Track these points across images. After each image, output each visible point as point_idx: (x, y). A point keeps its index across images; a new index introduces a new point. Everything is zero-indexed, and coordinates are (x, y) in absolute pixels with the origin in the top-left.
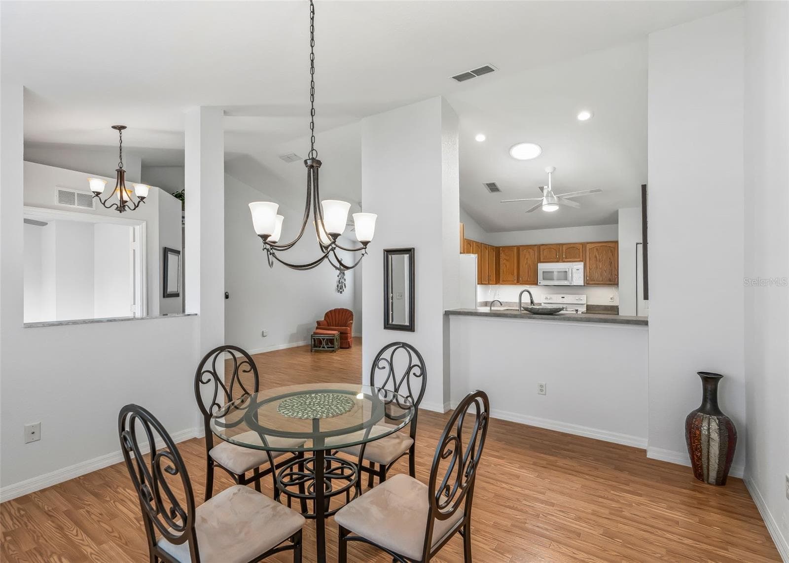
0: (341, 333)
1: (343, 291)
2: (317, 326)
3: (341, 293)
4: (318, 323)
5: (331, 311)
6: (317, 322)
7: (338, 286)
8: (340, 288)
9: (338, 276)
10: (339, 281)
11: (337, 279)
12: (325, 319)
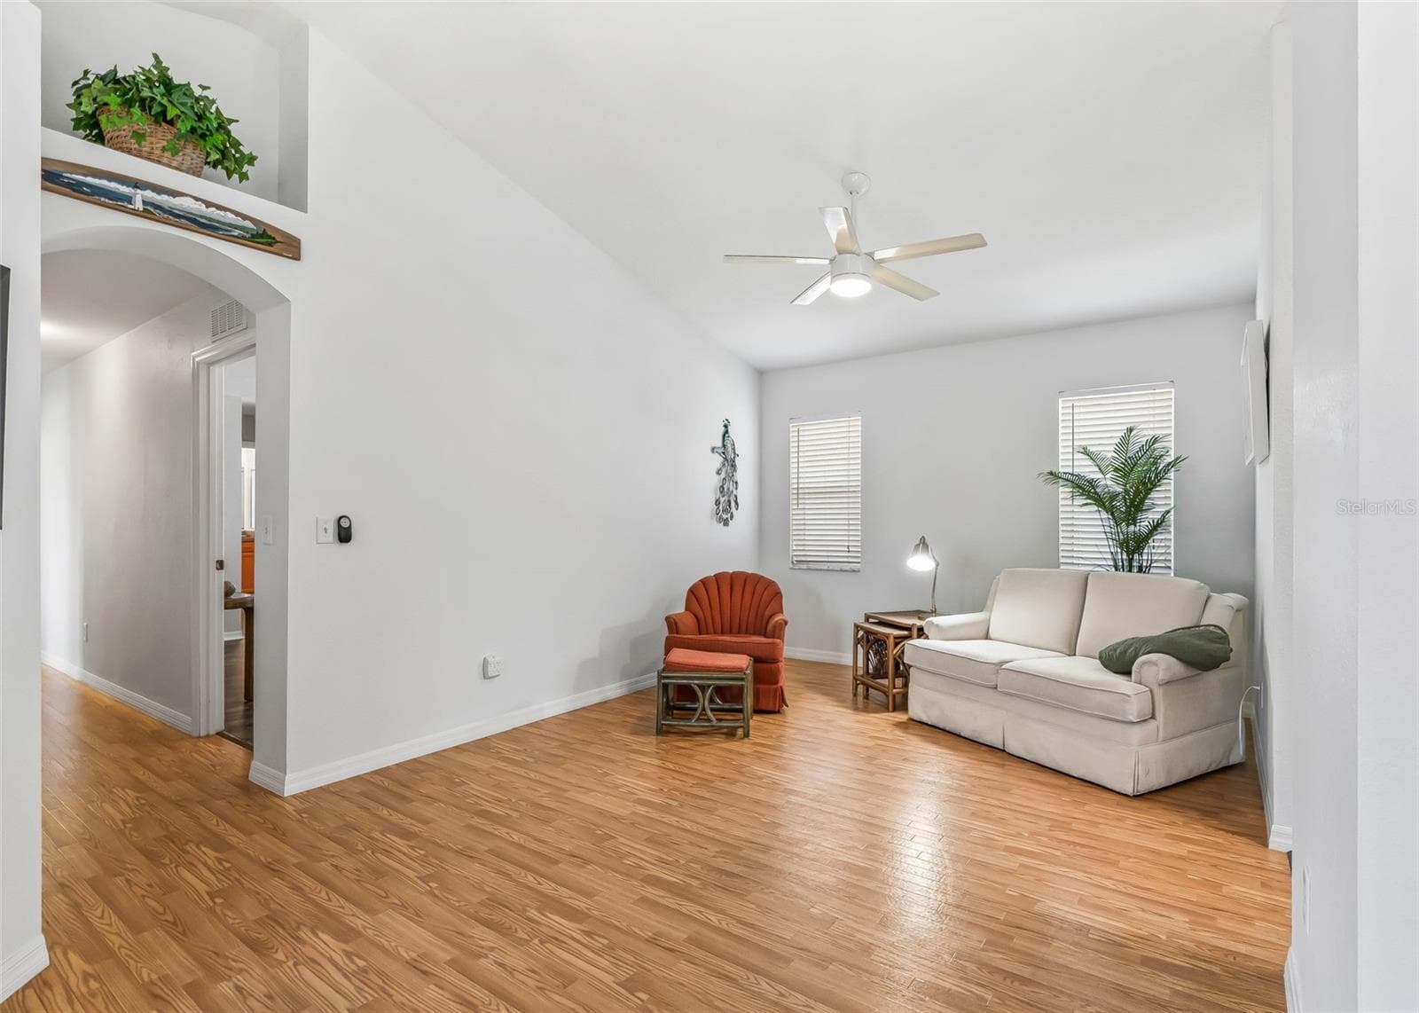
0: (757, 660)
1: (732, 517)
2: (667, 635)
3: (726, 523)
4: (672, 623)
5: (704, 582)
6: (668, 619)
7: (717, 502)
8: (725, 509)
9: (718, 473)
10: (722, 487)
11: (715, 481)
12: (688, 608)
